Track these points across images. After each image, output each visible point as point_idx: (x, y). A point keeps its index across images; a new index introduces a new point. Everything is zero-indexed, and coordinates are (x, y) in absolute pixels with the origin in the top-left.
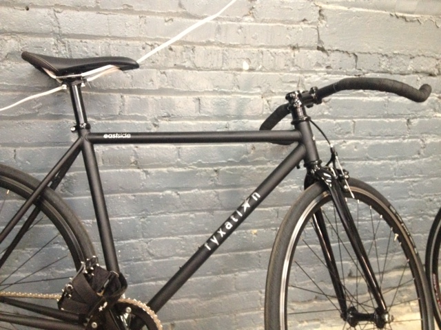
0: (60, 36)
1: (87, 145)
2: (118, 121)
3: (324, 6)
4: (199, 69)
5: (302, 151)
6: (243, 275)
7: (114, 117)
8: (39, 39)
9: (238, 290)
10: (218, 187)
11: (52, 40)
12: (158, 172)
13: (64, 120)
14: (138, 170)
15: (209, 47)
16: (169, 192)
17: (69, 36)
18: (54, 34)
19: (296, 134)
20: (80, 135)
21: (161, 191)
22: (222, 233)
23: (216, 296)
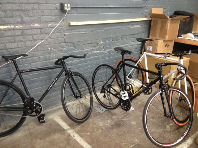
0: (7, 49)
1: (20, 73)
2: (22, 65)
3: (65, 33)
4: (39, 51)
5: (64, 69)
6: (54, 93)
7: (21, 65)
8: (2, 51)
9: (53, 97)
10: (46, 75)
11: (5, 50)
12: (32, 75)
13: (10, 67)
14: (28, 75)
15: (41, 46)
16: (35, 79)
17: (9, 49)
18: (6, 49)
19: (63, 66)
20: (18, 72)
21: (33, 78)
22: (51, 87)
23: (48, 99)
